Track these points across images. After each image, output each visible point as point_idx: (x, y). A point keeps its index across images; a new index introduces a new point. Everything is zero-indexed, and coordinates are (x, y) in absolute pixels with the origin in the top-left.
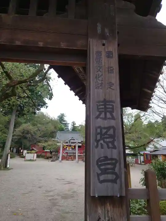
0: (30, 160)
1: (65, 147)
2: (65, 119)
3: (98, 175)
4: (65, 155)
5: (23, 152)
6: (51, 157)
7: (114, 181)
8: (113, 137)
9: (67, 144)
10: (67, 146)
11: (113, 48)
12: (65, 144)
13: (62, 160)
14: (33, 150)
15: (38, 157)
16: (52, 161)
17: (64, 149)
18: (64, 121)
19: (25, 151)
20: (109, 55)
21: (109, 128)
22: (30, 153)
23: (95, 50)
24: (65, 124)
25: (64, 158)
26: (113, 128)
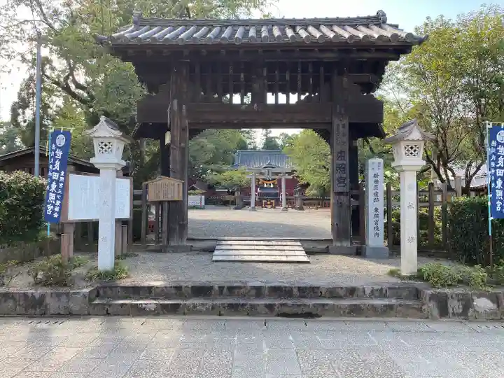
1: (261, 183)
3: (338, 184)
7: (344, 186)
8: (344, 168)
10: (264, 179)
11: (345, 122)
12: (260, 177)
13: (256, 205)
16: (236, 209)
20: (344, 127)
23: (337, 123)
26: (345, 165)
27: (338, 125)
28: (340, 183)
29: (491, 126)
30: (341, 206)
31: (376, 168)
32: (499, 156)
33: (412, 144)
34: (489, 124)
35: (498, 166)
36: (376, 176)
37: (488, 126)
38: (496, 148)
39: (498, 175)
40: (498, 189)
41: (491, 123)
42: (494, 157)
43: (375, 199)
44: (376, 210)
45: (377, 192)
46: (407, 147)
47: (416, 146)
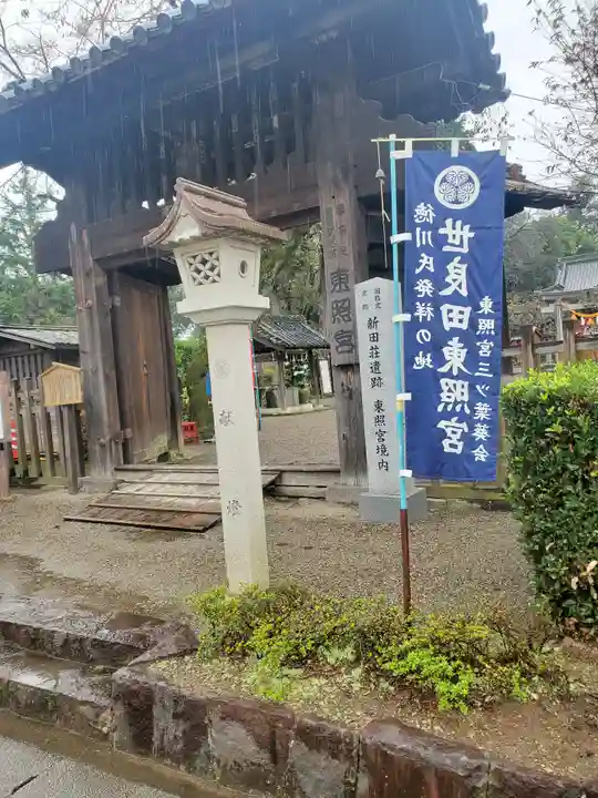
1: (573, 318)
3: (337, 348)
7: (349, 352)
8: (348, 310)
10: (583, 311)
12: (571, 307)
20: (341, 211)
21: (343, 302)
28: (342, 344)
29: (408, 153)
31: (372, 303)
32: (450, 257)
33: (199, 251)
34: (400, 146)
35: (447, 292)
36: (372, 323)
37: (395, 155)
38: (434, 227)
39: (447, 326)
40: (449, 375)
41: (409, 142)
42: (427, 261)
43: (374, 380)
44: (379, 406)
45: (377, 363)
46: (192, 261)
47: (211, 254)
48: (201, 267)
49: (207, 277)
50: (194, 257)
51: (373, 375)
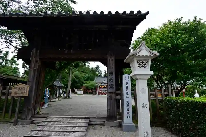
0: (80, 95)
1: (100, 87)
2: (100, 69)
3: (110, 88)
4: (101, 92)
5: (75, 90)
6: (92, 93)
7: (113, 89)
8: (113, 80)
9: (101, 85)
11: (113, 58)
12: (100, 85)
13: (99, 94)
14: (81, 89)
15: (84, 93)
16: (93, 95)
17: (100, 88)
18: (99, 70)
19: (76, 90)
20: (112, 60)
21: (112, 78)
22: (80, 90)
23: (109, 59)
24: (100, 72)
25: (100, 93)
26: (113, 78)
27: (110, 60)
28: (111, 87)
30: (112, 100)
31: (127, 79)
33: (142, 59)
36: (127, 84)
43: (127, 96)
44: (128, 102)
45: (128, 93)
46: (139, 62)
47: (145, 61)
48: (141, 63)
49: (143, 66)
50: (140, 61)
51: (127, 95)
